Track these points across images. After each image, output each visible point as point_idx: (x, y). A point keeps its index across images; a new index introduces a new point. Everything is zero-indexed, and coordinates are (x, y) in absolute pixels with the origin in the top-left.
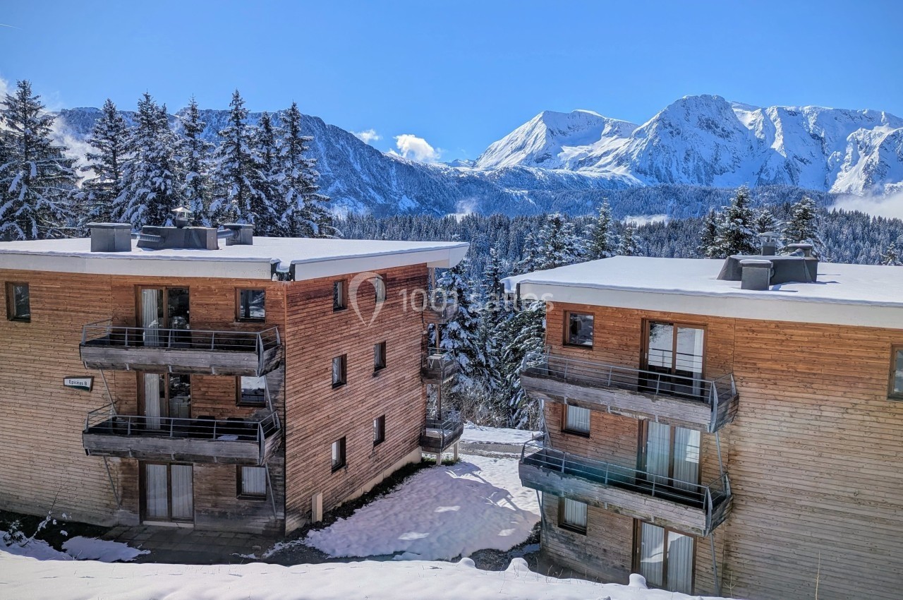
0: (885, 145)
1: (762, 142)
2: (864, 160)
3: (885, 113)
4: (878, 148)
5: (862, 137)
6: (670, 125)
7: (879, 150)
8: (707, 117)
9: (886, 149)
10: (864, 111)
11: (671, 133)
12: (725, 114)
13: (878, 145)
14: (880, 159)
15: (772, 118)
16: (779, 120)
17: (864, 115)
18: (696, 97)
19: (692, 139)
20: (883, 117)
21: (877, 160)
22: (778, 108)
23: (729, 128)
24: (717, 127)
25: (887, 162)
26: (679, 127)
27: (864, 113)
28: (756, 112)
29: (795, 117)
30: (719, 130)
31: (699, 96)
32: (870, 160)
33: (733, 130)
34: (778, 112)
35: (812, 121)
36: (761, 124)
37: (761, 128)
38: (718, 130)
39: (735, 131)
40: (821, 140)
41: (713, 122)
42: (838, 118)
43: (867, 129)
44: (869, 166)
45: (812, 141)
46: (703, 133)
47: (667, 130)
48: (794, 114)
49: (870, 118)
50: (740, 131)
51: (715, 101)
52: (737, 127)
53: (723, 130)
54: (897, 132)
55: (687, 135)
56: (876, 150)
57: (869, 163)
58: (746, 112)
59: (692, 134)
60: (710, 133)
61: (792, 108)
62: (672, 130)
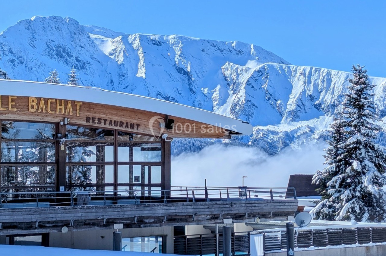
0: (252, 82)
1: (124, 76)
2: (231, 100)
3: (254, 46)
4: (244, 85)
5: (229, 72)
6: (11, 52)
7: (245, 88)
8: (56, 43)
9: (253, 87)
10: (233, 43)
11: (12, 61)
12: (80, 40)
13: (245, 82)
14: (246, 97)
15: (135, 46)
16: (141, 50)
17: (233, 48)
18: (44, 19)
19: (39, 70)
20: (252, 50)
21: (243, 99)
22: (140, 36)
23: (85, 57)
24: (70, 56)
25: (253, 101)
26: (22, 54)
27: (233, 45)
28: (116, 39)
29: (160, 47)
30: (72, 60)
31: (48, 17)
32: (237, 99)
33: (90, 60)
34: (140, 40)
35: (178, 50)
36: (122, 54)
37: (122, 59)
38: (70, 60)
39: (92, 61)
40: (188, 74)
41: (64, 49)
42: (206, 50)
43: (234, 63)
44: (236, 105)
45: (177, 76)
46: (53, 62)
47: (7, 58)
48: (158, 43)
49: (239, 51)
50: (99, 62)
51: (67, 24)
52: (95, 56)
53: (77, 60)
54: (263, 68)
55: (32, 65)
56: (243, 87)
57: (236, 102)
58: (105, 39)
59: (39, 63)
60: (61, 62)
61: (155, 37)
62: (12, 57)
